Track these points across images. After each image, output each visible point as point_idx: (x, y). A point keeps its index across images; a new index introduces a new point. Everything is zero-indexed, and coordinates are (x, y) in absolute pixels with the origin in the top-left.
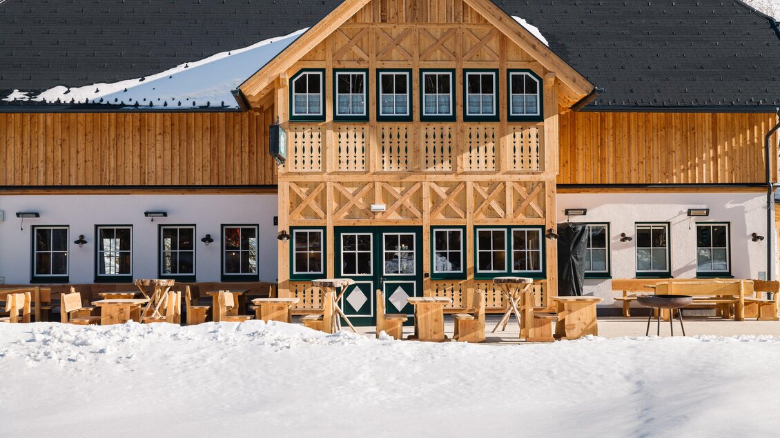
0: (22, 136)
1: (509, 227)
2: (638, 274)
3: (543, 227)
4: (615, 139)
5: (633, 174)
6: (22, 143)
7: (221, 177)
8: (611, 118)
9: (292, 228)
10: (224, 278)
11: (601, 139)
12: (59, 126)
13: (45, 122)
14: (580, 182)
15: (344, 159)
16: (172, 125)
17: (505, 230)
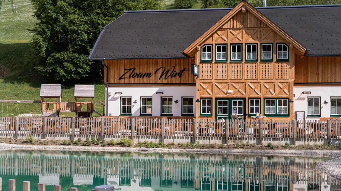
0: (117, 67)
1: (276, 98)
2: (331, 116)
3: (289, 98)
4: (322, 66)
5: (329, 79)
6: (117, 69)
7: (181, 80)
8: (321, 58)
9: (201, 98)
10: (182, 115)
11: (317, 66)
12: (129, 64)
13: (124, 62)
14: (309, 82)
15: (219, 75)
16: (165, 63)
17: (275, 99)
